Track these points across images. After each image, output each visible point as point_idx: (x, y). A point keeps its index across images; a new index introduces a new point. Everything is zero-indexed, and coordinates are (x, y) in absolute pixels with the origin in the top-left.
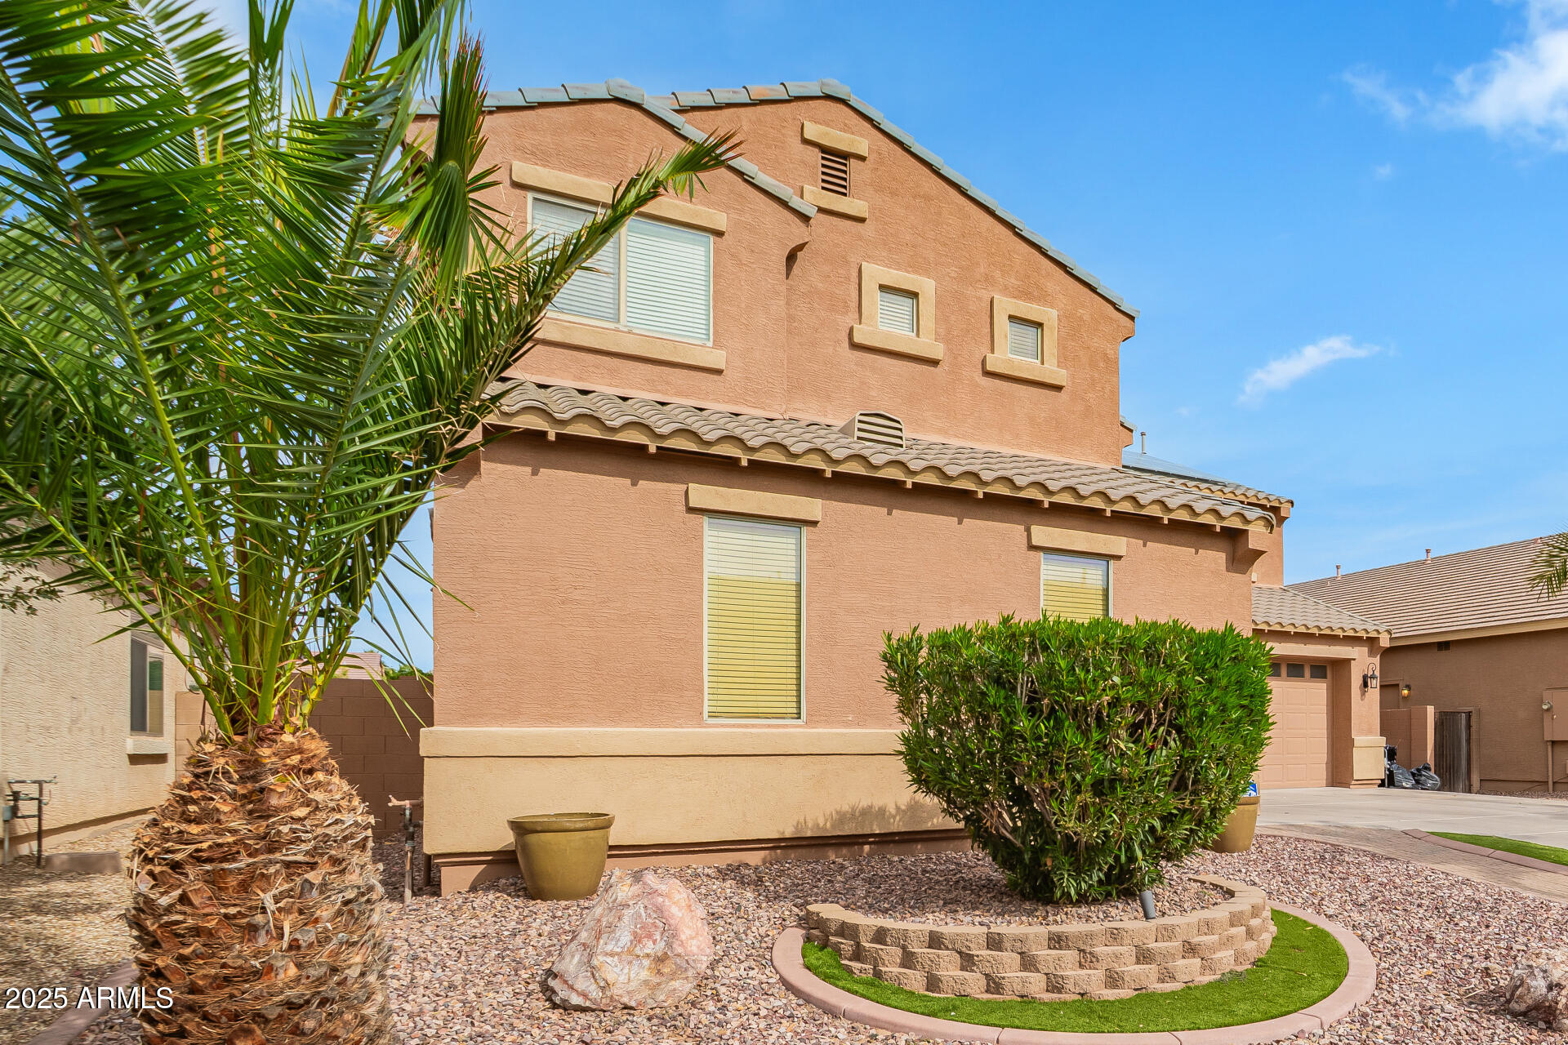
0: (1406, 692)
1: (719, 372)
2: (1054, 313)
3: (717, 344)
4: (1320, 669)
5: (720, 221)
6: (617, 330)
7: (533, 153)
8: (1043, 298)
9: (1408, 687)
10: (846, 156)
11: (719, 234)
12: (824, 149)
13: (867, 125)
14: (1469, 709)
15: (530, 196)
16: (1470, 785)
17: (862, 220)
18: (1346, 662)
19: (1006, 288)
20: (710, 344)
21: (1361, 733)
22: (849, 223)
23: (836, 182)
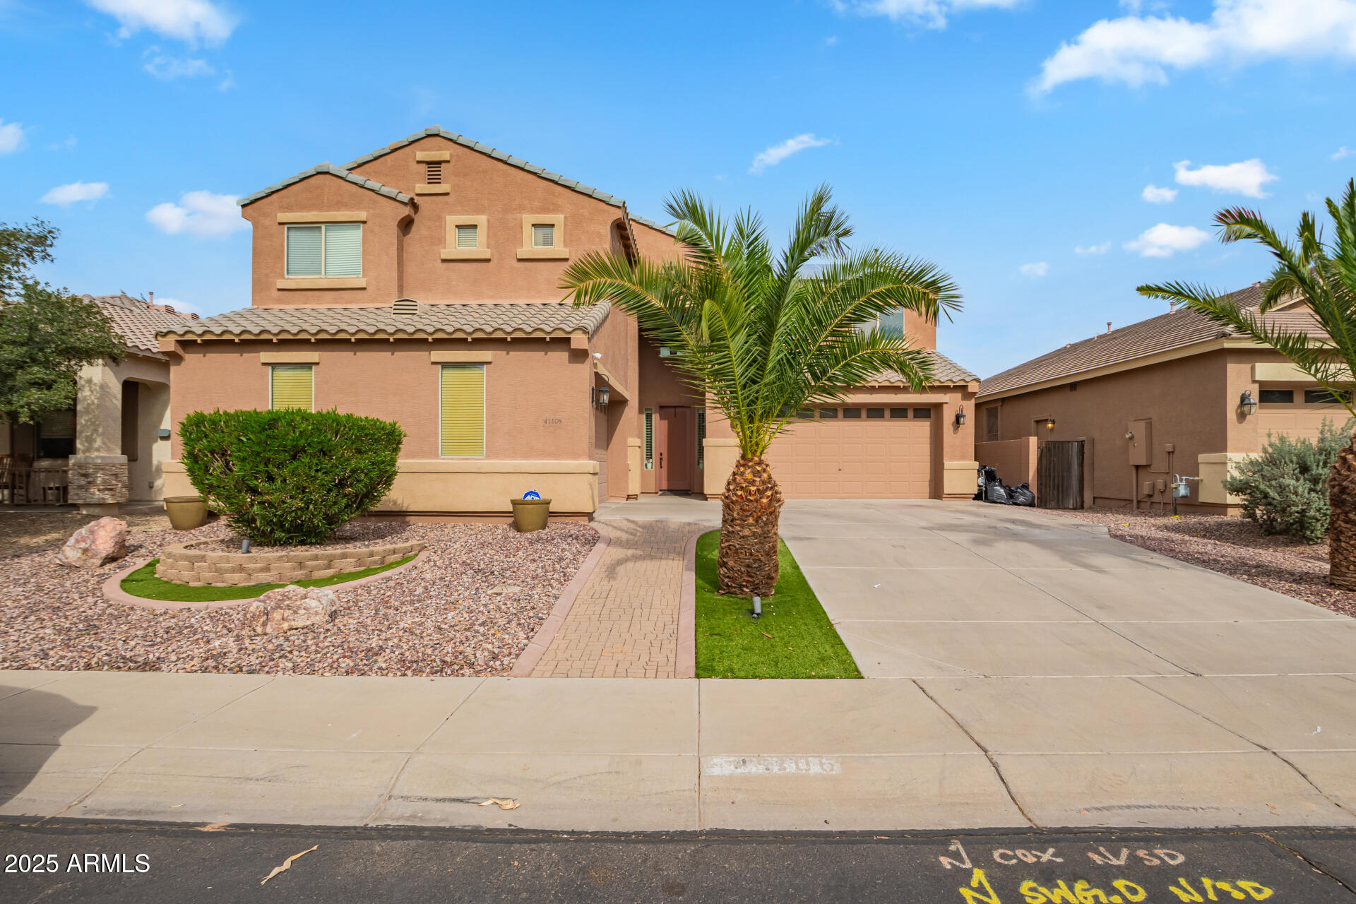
0: (1050, 425)
1: (364, 289)
2: (561, 217)
3: (364, 276)
4: (922, 411)
5: (363, 215)
6: (321, 278)
7: (287, 208)
8: (555, 209)
9: (1053, 422)
10: (439, 163)
11: (364, 222)
12: (428, 163)
13: (451, 143)
14: (1083, 438)
15: (286, 227)
16: (1082, 502)
17: (447, 194)
18: (939, 406)
19: (532, 209)
20: (361, 276)
21: (953, 458)
22: (441, 197)
23: (434, 179)
